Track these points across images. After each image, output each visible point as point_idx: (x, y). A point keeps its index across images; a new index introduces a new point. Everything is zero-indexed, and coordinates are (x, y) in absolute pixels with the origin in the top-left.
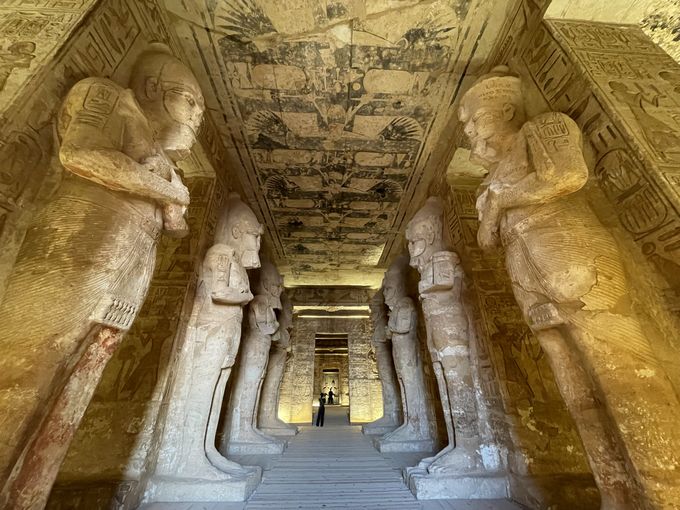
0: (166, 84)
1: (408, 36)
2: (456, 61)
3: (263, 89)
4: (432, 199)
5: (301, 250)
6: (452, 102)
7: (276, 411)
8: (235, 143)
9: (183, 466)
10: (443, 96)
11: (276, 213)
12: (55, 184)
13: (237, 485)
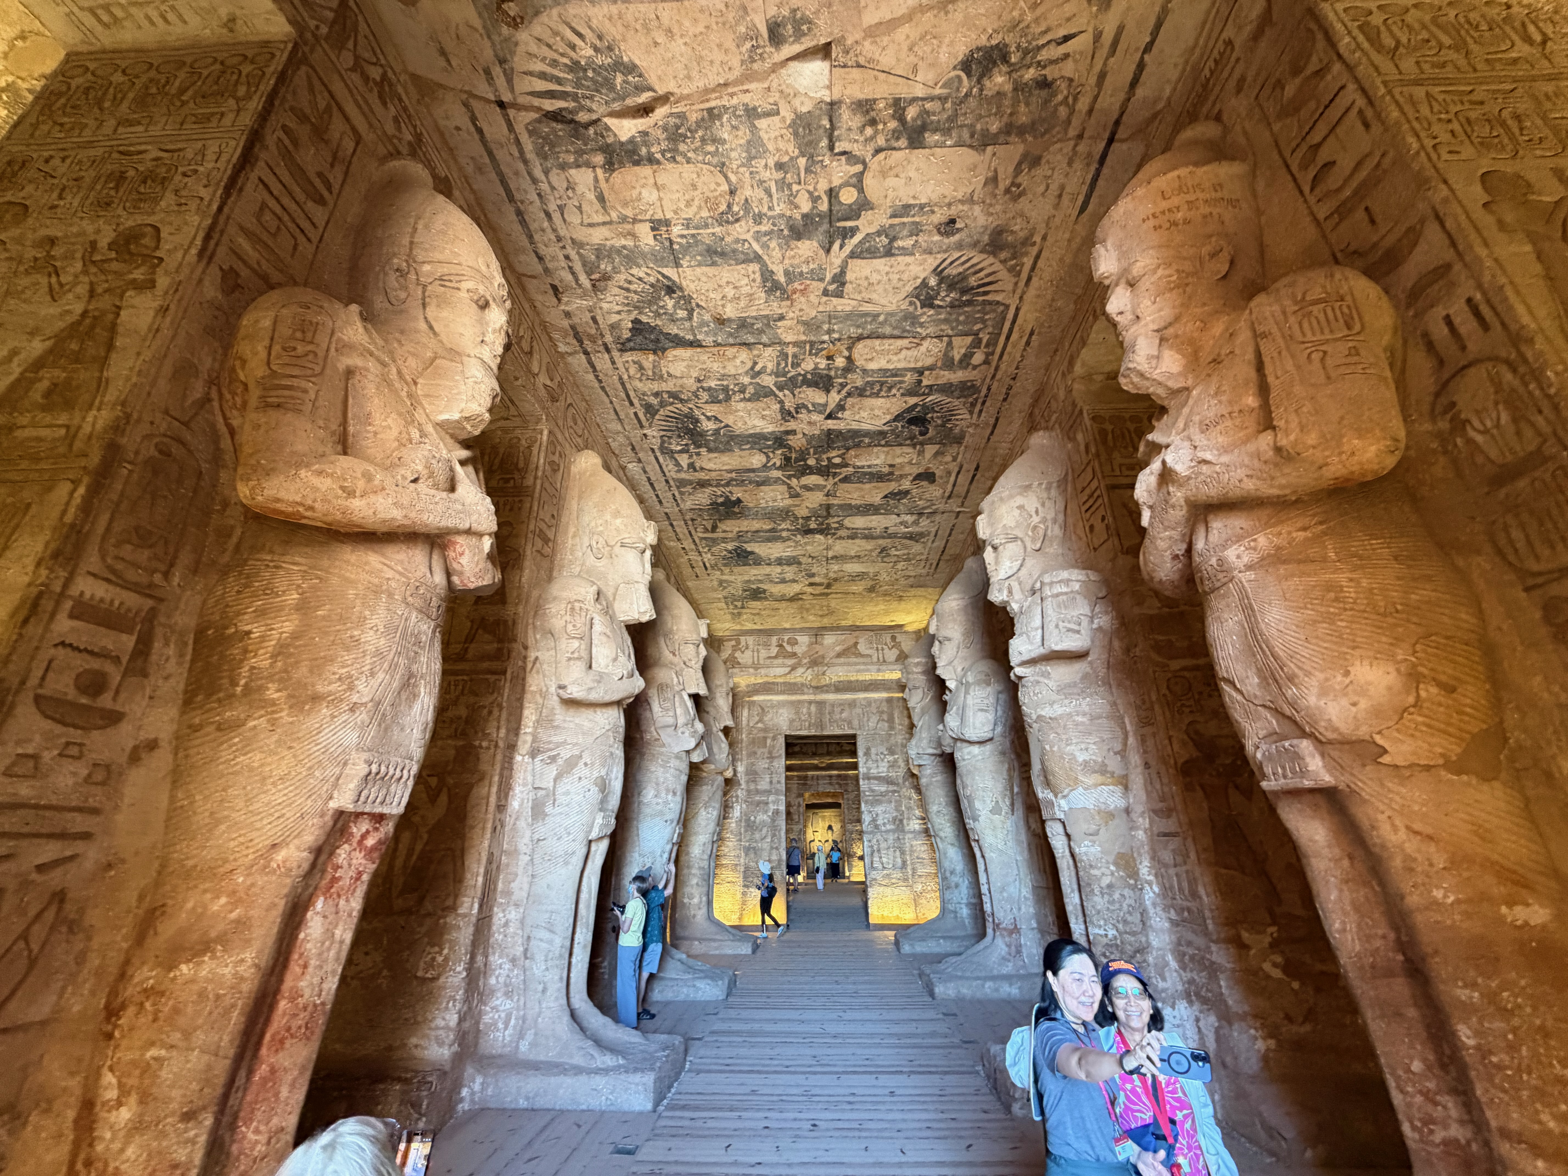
0: (426, 268)
1: (966, 66)
2: (1090, 111)
3: (635, 221)
4: (1039, 439)
5: (742, 557)
6: (1082, 210)
7: (710, 903)
8: (580, 342)
9: (529, 1036)
10: (1060, 196)
11: (682, 483)
12: (233, 527)
13: (637, 1078)
